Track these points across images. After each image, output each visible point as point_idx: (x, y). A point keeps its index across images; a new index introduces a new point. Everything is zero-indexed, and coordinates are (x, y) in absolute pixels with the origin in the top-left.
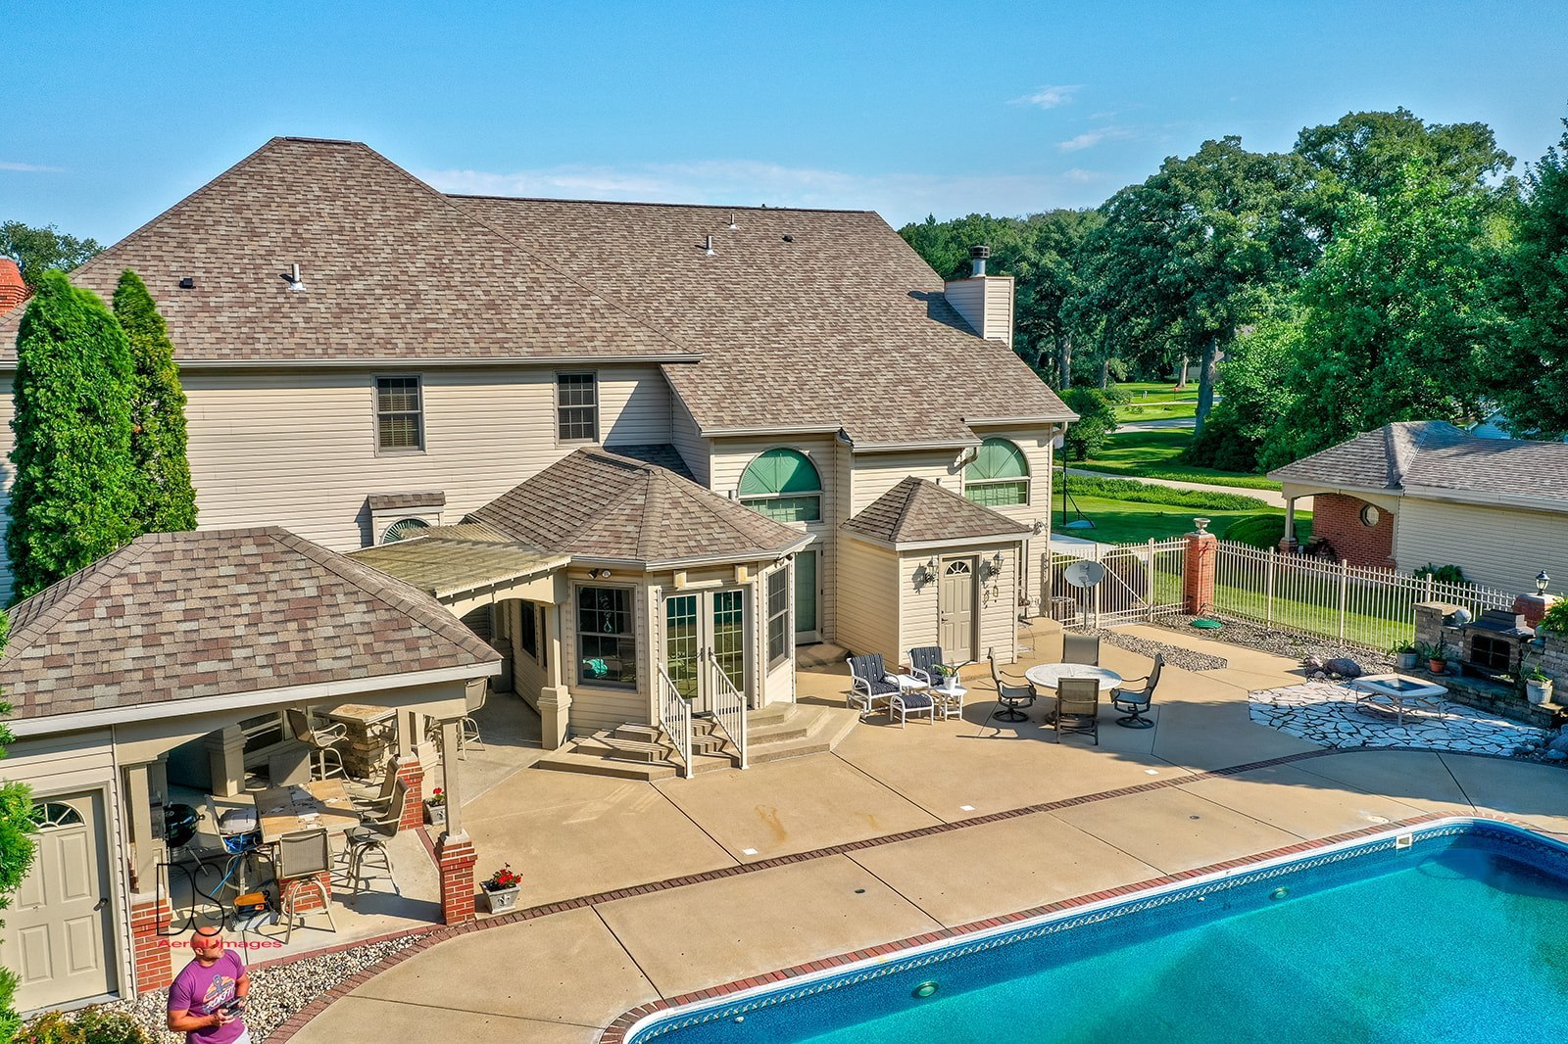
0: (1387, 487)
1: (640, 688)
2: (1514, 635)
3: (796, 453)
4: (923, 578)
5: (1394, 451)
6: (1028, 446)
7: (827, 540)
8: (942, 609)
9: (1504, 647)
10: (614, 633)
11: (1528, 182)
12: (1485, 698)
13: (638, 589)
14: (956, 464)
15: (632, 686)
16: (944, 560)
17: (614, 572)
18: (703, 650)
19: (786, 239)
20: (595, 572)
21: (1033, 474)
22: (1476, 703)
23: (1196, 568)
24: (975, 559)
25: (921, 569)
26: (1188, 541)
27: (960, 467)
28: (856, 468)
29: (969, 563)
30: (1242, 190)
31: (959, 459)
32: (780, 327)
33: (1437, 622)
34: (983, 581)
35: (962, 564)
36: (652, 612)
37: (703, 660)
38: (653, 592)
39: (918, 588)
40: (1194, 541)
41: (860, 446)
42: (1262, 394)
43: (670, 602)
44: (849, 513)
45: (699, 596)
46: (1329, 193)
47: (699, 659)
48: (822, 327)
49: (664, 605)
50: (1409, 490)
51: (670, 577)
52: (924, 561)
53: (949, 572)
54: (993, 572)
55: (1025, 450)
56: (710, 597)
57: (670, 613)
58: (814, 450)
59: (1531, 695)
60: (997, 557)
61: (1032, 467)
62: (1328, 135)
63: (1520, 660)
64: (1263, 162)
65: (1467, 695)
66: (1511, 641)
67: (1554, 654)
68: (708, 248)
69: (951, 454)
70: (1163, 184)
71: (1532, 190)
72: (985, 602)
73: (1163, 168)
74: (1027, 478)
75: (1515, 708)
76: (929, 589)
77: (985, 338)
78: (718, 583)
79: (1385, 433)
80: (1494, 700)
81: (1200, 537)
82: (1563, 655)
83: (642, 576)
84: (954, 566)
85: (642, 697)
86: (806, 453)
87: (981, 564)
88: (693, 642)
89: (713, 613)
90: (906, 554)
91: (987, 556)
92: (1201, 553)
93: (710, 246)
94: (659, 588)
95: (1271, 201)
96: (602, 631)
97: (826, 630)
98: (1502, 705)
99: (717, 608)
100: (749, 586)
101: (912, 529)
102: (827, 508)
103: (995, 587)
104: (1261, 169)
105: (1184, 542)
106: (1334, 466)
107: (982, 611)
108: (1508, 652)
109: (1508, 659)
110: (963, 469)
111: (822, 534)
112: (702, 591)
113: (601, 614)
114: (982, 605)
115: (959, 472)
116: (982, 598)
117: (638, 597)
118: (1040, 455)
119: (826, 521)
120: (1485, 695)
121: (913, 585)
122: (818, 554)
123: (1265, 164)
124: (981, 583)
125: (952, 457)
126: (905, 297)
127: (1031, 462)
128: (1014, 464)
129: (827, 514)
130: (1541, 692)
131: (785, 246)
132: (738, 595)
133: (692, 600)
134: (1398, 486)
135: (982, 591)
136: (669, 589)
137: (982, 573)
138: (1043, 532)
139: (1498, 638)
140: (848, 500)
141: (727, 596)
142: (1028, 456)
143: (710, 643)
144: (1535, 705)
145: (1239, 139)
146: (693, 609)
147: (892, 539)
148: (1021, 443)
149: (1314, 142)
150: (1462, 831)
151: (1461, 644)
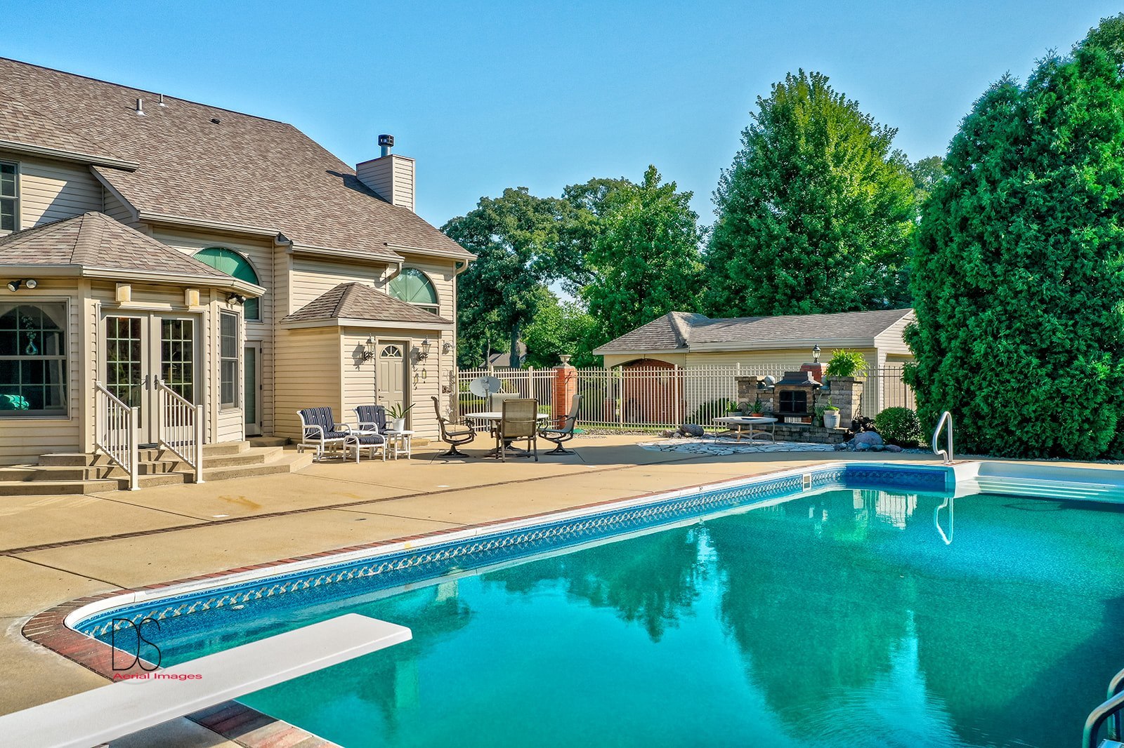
0: (677, 348)
1: (72, 413)
2: (809, 384)
3: (235, 254)
4: (362, 356)
5: (677, 327)
6: (437, 278)
7: (266, 339)
8: (378, 387)
9: (802, 395)
10: (39, 354)
11: (723, 181)
12: (795, 432)
13: (72, 302)
14: (381, 279)
15: (63, 413)
16: (381, 342)
17: (41, 282)
18: (148, 377)
19: (214, 121)
20: (19, 283)
21: (442, 302)
22: (790, 438)
23: (563, 393)
24: (406, 344)
25: (360, 347)
26: (556, 371)
27: (384, 282)
28: (294, 270)
29: (400, 348)
30: (534, 220)
31: (383, 275)
32: (214, 168)
33: (753, 387)
34: (414, 364)
35: (395, 349)
36: (89, 328)
37: (148, 387)
38: (91, 305)
39: (357, 364)
40: (561, 371)
41: (299, 245)
42: (558, 347)
43: (111, 322)
44: (287, 311)
45: (144, 320)
46: (589, 220)
47: (143, 387)
48: (254, 175)
49: (103, 324)
50: (693, 347)
51: (112, 293)
52: (363, 340)
53: (384, 354)
54: (421, 357)
55: (435, 282)
56: (156, 322)
57: (111, 333)
58: (253, 254)
59: (827, 422)
60: (425, 343)
61: (441, 297)
62: (583, 190)
63: (814, 402)
64: (544, 202)
65: (782, 433)
66: (807, 389)
67: (837, 392)
68: (138, 109)
69: (377, 270)
70: (480, 215)
71: (725, 186)
72: (415, 383)
73: (479, 205)
74: (436, 305)
75: (817, 435)
76: (368, 365)
77: (394, 204)
78: (167, 307)
79: (669, 318)
80: (802, 432)
81: (565, 367)
82: (843, 392)
83: (77, 288)
84: (388, 349)
85: (74, 423)
86: (246, 255)
87: (411, 349)
88: (137, 368)
89: (160, 340)
90: (348, 330)
91: (416, 343)
92: (566, 380)
93: (141, 108)
94: (98, 302)
95: (554, 227)
96: (23, 353)
97: (265, 423)
98: (807, 434)
99: (165, 334)
100: (199, 315)
101: (351, 310)
102: (266, 309)
103: (424, 370)
104: (544, 207)
105: (553, 371)
106: (639, 340)
107: (413, 392)
108: (805, 399)
109: (806, 403)
110: (388, 284)
111: (261, 333)
112: (147, 313)
113: (23, 335)
114: (412, 387)
115: (384, 287)
116: (412, 380)
117: (71, 311)
118: (447, 288)
119: (266, 321)
120: (795, 430)
121: (353, 362)
122: (257, 351)
123: (547, 204)
124: (411, 366)
125: (379, 273)
126: (324, 172)
127: (439, 292)
128: (425, 292)
129: (266, 315)
130: (834, 418)
131: (214, 125)
132: (188, 324)
133: (136, 324)
134: (684, 345)
135: (413, 374)
136: (110, 307)
137: (411, 358)
138: (450, 353)
139: (797, 389)
140: (287, 299)
141: (177, 325)
142: (437, 287)
143: (157, 370)
144: (832, 429)
145: (527, 189)
146: (136, 332)
147: (334, 316)
148: (432, 276)
149: (575, 194)
150: (839, 475)
151: (771, 400)
